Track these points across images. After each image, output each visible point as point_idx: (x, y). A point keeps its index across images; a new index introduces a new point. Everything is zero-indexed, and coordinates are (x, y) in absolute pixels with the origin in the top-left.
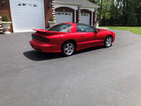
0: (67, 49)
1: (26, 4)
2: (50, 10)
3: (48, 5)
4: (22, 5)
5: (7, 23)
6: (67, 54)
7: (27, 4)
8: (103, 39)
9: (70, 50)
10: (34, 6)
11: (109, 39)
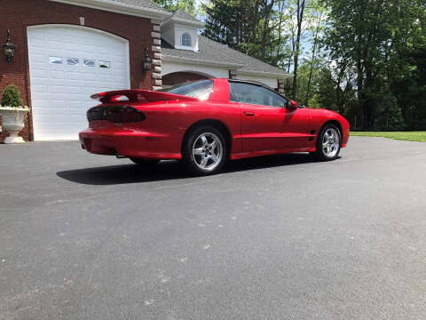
0: (200, 149)
1: (77, 61)
2: (148, 77)
3: (143, 65)
4: (65, 62)
5: (16, 111)
6: (202, 166)
7: (81, 61)
8: (312, 133)
9: (209, 156)
10: (102, 66)
11: (330, 133)
